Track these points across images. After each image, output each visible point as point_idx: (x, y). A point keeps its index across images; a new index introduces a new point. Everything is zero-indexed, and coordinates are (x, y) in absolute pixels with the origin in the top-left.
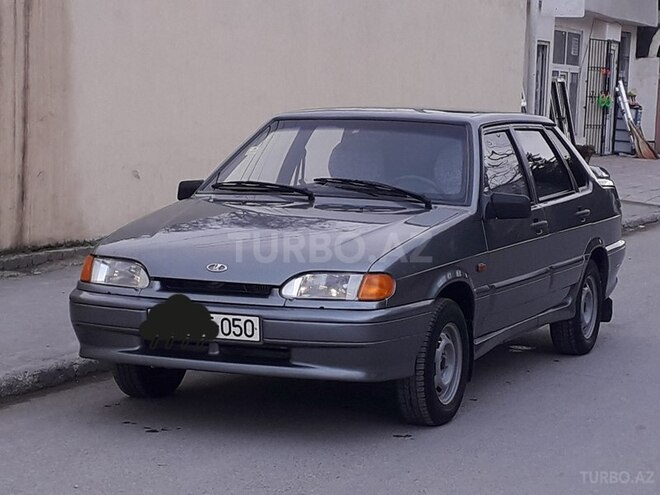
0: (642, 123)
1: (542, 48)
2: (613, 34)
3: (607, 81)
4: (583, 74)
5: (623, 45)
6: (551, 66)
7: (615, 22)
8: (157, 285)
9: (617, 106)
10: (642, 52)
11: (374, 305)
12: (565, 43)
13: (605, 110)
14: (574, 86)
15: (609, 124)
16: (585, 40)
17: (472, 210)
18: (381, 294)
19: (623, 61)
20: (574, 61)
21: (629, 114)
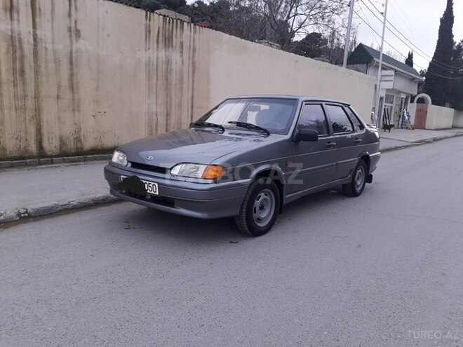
0: (410, 120)
1: (381, 99)
2: (404, 96)
3: (401, 109)
4: (394, 106)
5: (406, 99)
6: (384, 104)
7: (404, 93)
8: (130, 165)
9: (403, 115)
10: (412, 102)
11: (210, 181)
12: (389, 98)
13: (400, 116)
14: (391, 110)
15: (401, 120)
16: (395, 98)
17: (288, 137)
18: (215, 175)
19: (406, 104)
20: (392, 103)
21: (407, 118)
